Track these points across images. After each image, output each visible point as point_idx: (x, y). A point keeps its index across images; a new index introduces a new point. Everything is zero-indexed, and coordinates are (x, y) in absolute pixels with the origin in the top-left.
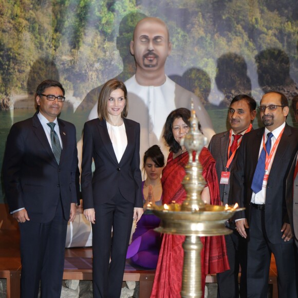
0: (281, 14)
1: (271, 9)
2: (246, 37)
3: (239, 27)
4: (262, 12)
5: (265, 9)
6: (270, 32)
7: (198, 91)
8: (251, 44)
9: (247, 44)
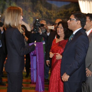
0: (47, 8)
1: (45, 7)
2: (39, 13)
3: (38, 11)
4: (43, 8)
5: (43, 7)
6: (45, 12)
7: (29, 24)
8: (41, 15)
9: (40, 15)
